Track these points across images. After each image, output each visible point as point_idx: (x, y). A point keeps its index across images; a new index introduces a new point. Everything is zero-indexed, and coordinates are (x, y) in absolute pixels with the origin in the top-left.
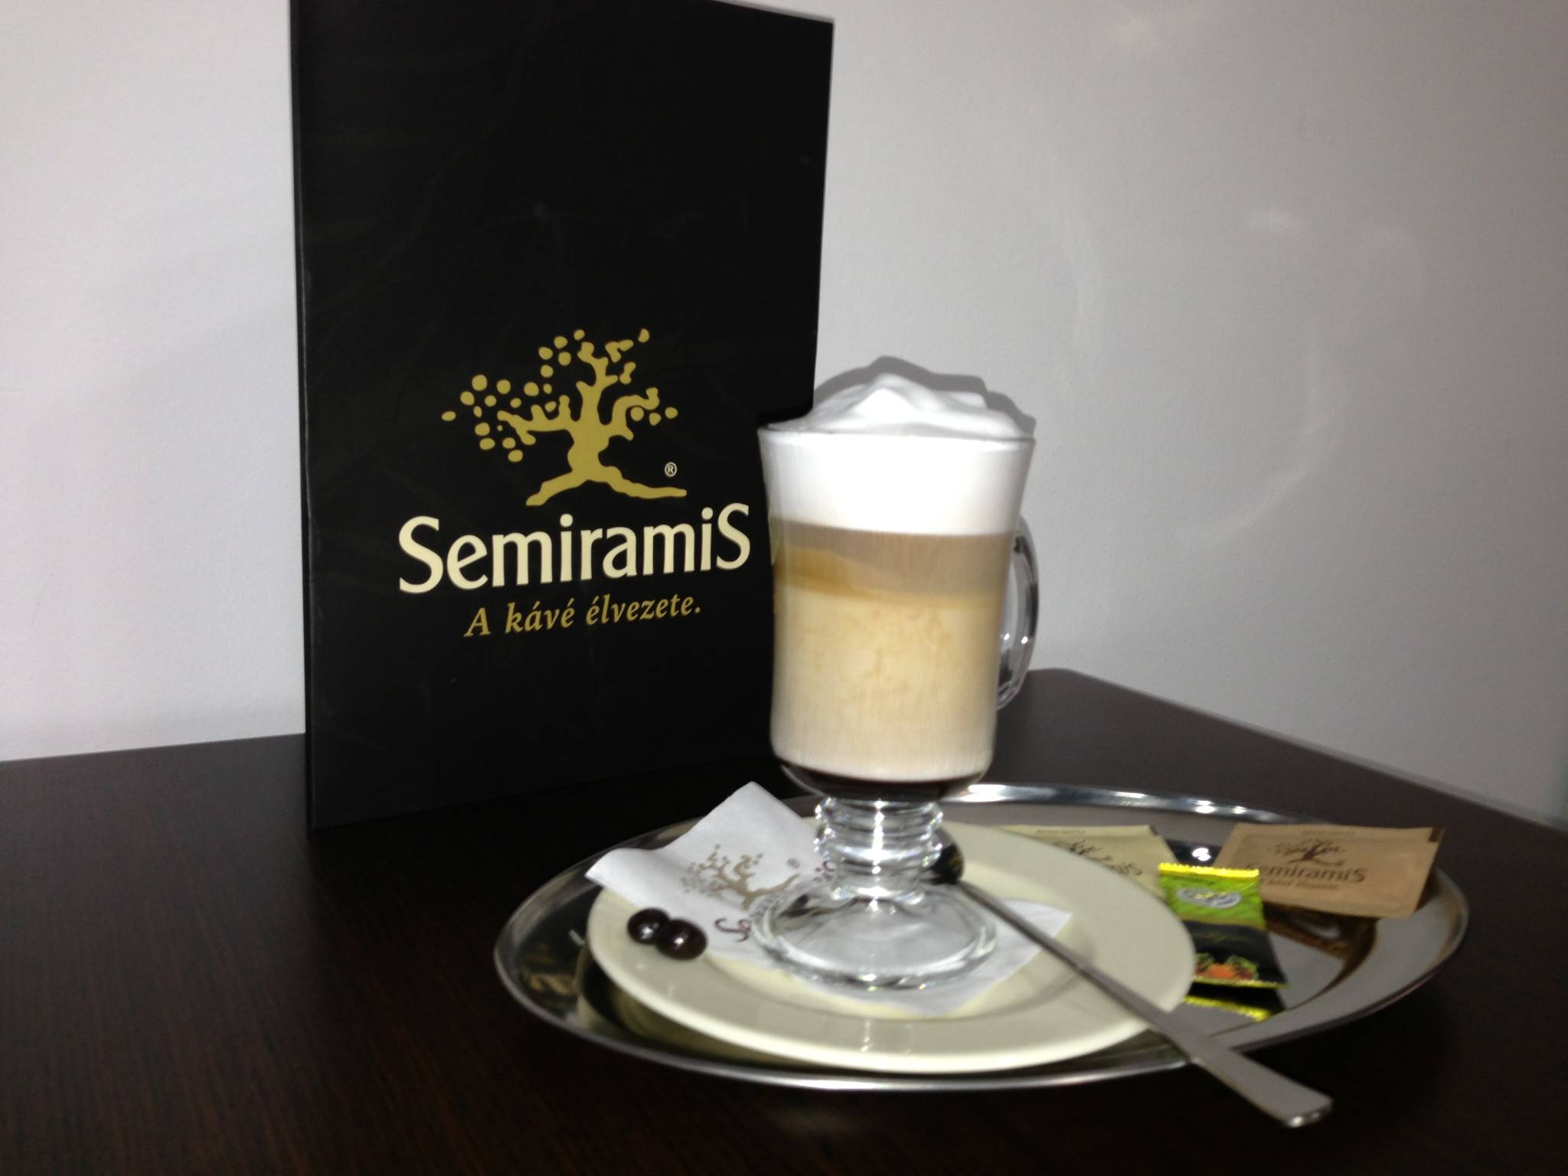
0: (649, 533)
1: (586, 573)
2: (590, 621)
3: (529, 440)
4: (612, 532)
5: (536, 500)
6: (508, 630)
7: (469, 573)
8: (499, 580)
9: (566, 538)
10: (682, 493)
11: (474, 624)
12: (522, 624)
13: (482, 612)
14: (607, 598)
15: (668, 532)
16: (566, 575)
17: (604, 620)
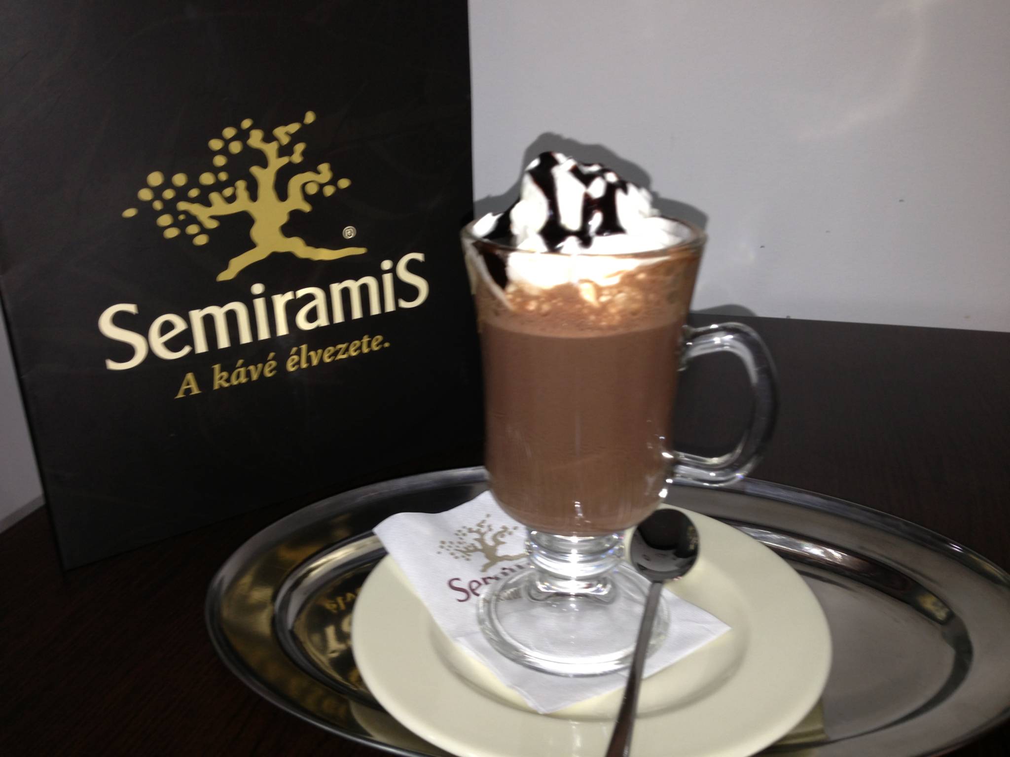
0: (336, 289)
1: (282, 329)
2: (290, 367)
3: (212, 225)
4: (301, 293)
5: (226, 276)
6: (216, 387)
7: (172, 345)
8: (201, 347)
9: (260, 305)
10: (361, 251)
11: (184, 387)
12: (228, 380)
13: (190, 376)
14: (304, 347)
15: (353, 286)
16: (264, 334)
17: (304, 365)
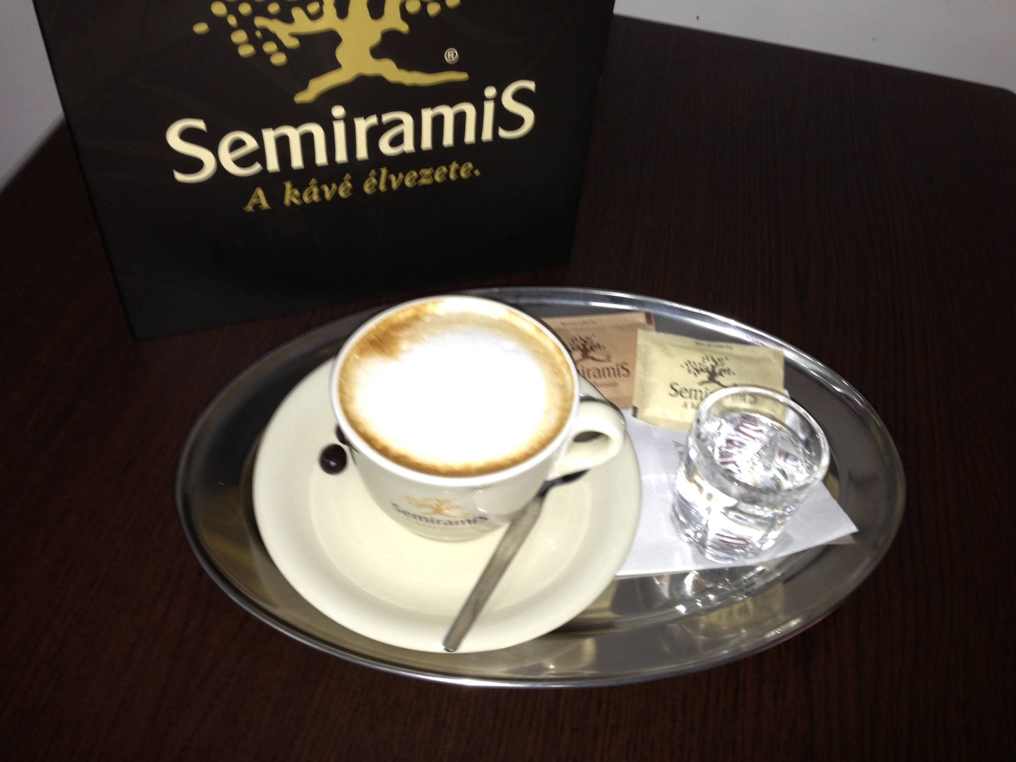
0: (427, 115)
1: (362, 152)
2: (367, 189)
3: (292, 43)
4: (387, 118)
5: (303, 97)
6: (287, 202)
7: (242, 162)
8: (273, 164)
9: (339, 129)
10: (462, 76)
11: (253, 200)
12: (300, 198)
13: (260, 192)
14: (384, 171)
15: (448, 113)
16: (341, 156)
17: (382, 187)
